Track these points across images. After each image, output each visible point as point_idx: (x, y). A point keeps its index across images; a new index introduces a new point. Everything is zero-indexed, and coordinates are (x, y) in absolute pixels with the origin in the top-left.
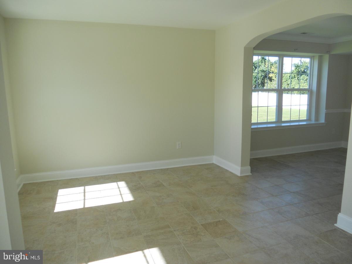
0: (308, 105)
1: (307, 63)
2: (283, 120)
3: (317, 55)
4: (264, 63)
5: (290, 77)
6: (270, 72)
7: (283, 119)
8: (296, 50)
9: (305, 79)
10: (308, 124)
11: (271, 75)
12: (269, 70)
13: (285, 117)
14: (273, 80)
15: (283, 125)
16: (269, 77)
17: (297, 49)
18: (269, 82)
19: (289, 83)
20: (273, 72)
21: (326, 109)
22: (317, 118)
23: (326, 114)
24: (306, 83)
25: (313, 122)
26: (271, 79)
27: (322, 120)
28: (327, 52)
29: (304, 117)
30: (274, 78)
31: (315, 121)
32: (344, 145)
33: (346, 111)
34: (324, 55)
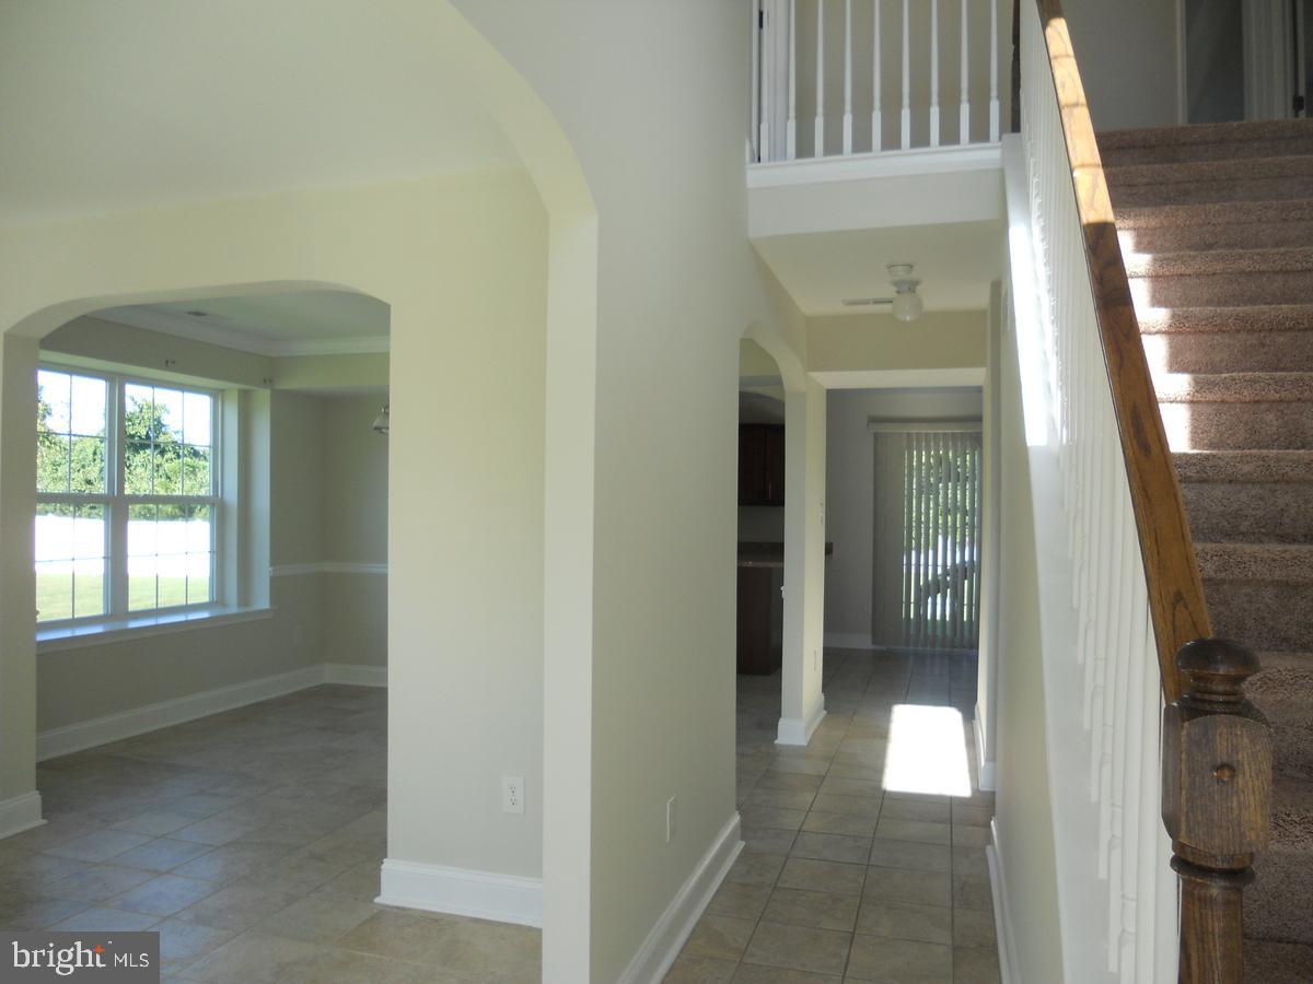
0: (211, 552)
2: (131, 609)
3: (233, 388)
5: (95, 453)
7: (132, 607)
8: (168, 365)
10: (217, 617)
13: (139, 599)
15: (133, 624)
17: (174, 362)
19: (93, 476)
21: (272, 564)
22: (245, 595)
23: (273, 580)
25: (233, 608)
27: (262, 601)
28: (265, 381)
29: (201, 592)
31: (239, 605)
32: (331, 674)
33: (328, 567)
34: (255, 388)
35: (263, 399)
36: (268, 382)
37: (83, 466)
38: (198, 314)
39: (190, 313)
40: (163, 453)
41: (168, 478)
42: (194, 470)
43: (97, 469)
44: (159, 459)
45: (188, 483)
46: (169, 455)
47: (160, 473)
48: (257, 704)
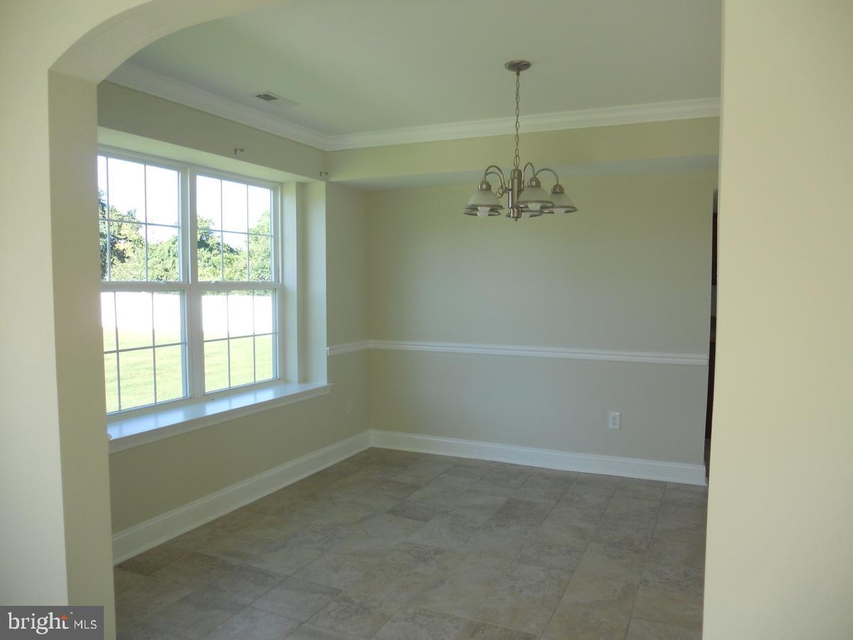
0: (274, 334)
1: (206, 222)
2: (207, 390)
4: (102, 214)
5: (169, 252)
6: (119, 237)
7: (209, 387)
8: (237, 153)
9: (205, 258)
11: (121, 246)
12: (116, 234)
14: (128, 258)
16: (117, 250)
17: (242, 150)
18: (117, 261)
19: (169, 266)
20: (126, 238)
22: (304, 377)
23: (330, 359)
24: (207, 269)
25: (294, 388)
26: (122, 256)
27: (320, 379)
28: (321, 173)
30: (129, 253)
31: (300, 385)
32: (375, 439)
33: (372, 344)
34: (314, 180)
35: (319, 191)
36: (323, 175)
37: (163, 260)
38: (267, 97)
39: (259, 96)
40: (211, 250)
41: (215, 266)
42: (231, 262)
43: (171, 262)
44: (209, 255)
45: (227, 270)
46: (215, 252)
47: (210, 263)
48: (319, 473)
